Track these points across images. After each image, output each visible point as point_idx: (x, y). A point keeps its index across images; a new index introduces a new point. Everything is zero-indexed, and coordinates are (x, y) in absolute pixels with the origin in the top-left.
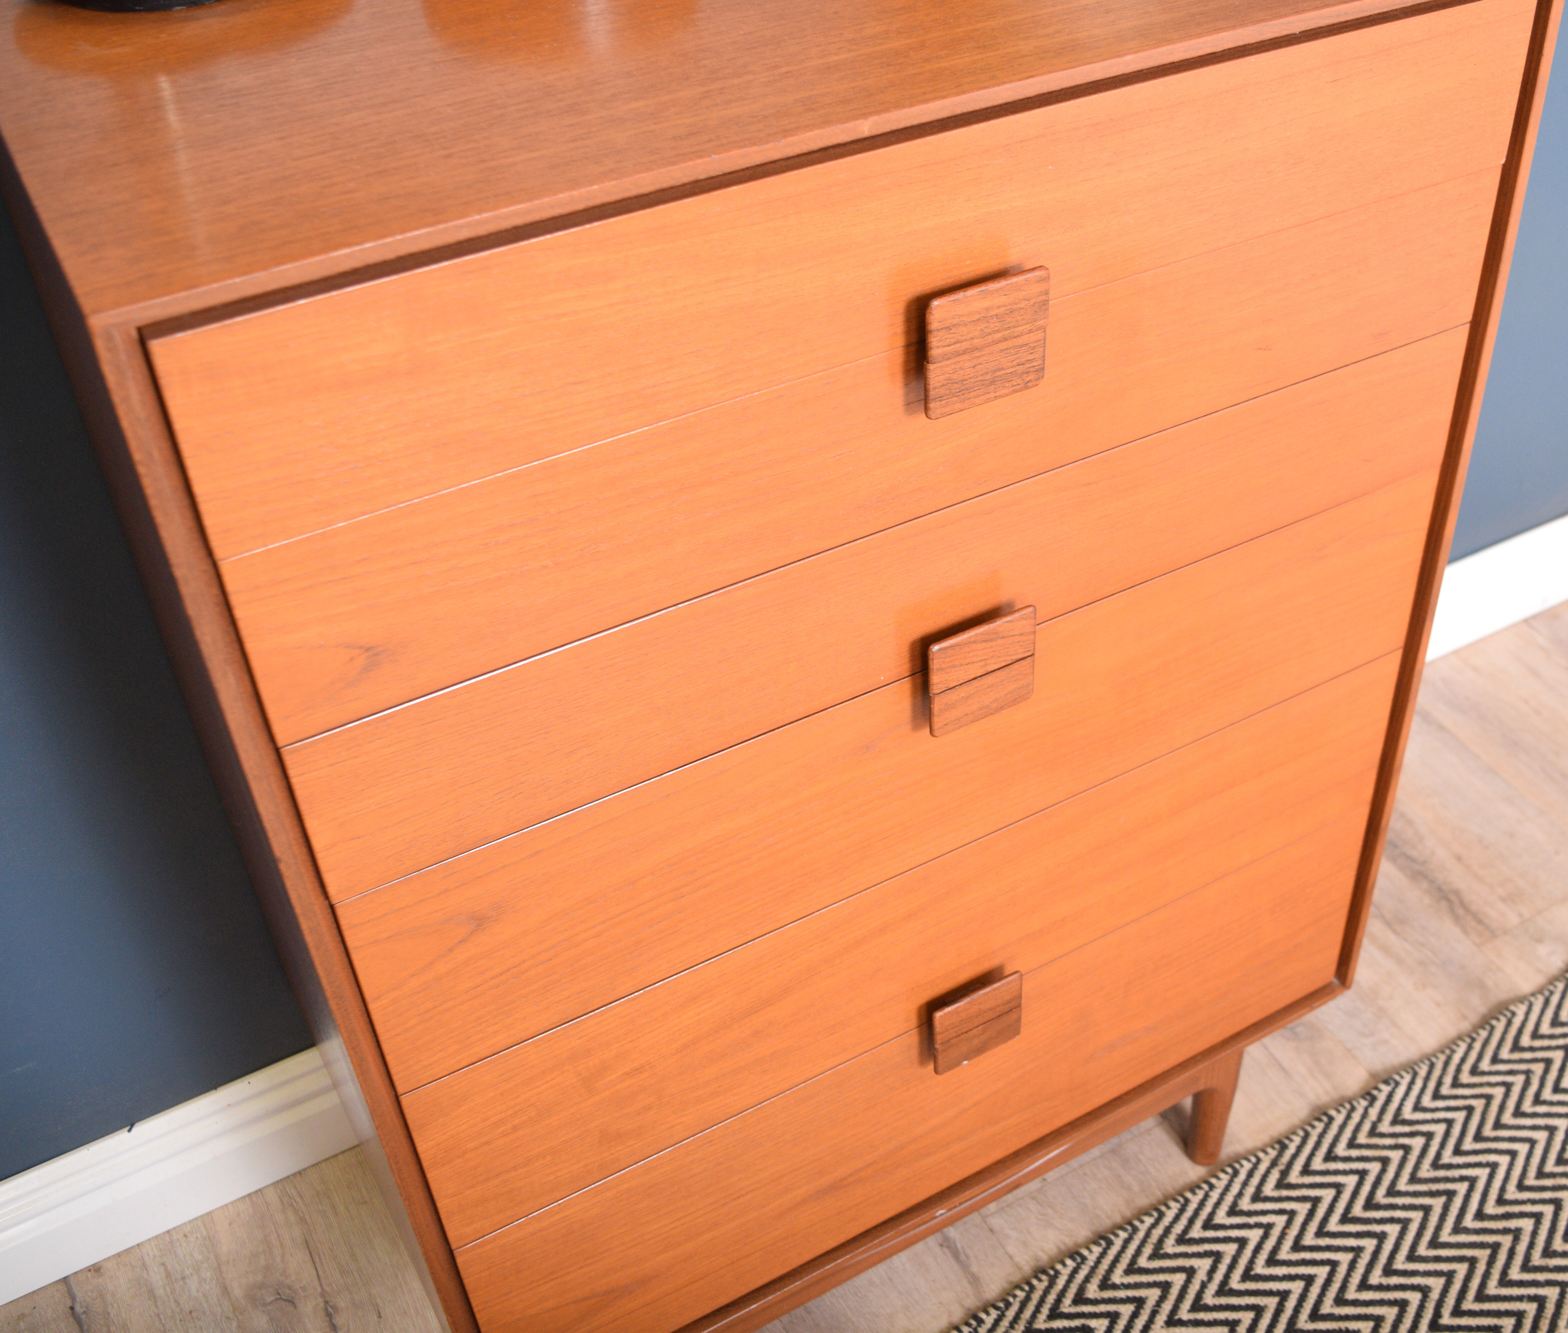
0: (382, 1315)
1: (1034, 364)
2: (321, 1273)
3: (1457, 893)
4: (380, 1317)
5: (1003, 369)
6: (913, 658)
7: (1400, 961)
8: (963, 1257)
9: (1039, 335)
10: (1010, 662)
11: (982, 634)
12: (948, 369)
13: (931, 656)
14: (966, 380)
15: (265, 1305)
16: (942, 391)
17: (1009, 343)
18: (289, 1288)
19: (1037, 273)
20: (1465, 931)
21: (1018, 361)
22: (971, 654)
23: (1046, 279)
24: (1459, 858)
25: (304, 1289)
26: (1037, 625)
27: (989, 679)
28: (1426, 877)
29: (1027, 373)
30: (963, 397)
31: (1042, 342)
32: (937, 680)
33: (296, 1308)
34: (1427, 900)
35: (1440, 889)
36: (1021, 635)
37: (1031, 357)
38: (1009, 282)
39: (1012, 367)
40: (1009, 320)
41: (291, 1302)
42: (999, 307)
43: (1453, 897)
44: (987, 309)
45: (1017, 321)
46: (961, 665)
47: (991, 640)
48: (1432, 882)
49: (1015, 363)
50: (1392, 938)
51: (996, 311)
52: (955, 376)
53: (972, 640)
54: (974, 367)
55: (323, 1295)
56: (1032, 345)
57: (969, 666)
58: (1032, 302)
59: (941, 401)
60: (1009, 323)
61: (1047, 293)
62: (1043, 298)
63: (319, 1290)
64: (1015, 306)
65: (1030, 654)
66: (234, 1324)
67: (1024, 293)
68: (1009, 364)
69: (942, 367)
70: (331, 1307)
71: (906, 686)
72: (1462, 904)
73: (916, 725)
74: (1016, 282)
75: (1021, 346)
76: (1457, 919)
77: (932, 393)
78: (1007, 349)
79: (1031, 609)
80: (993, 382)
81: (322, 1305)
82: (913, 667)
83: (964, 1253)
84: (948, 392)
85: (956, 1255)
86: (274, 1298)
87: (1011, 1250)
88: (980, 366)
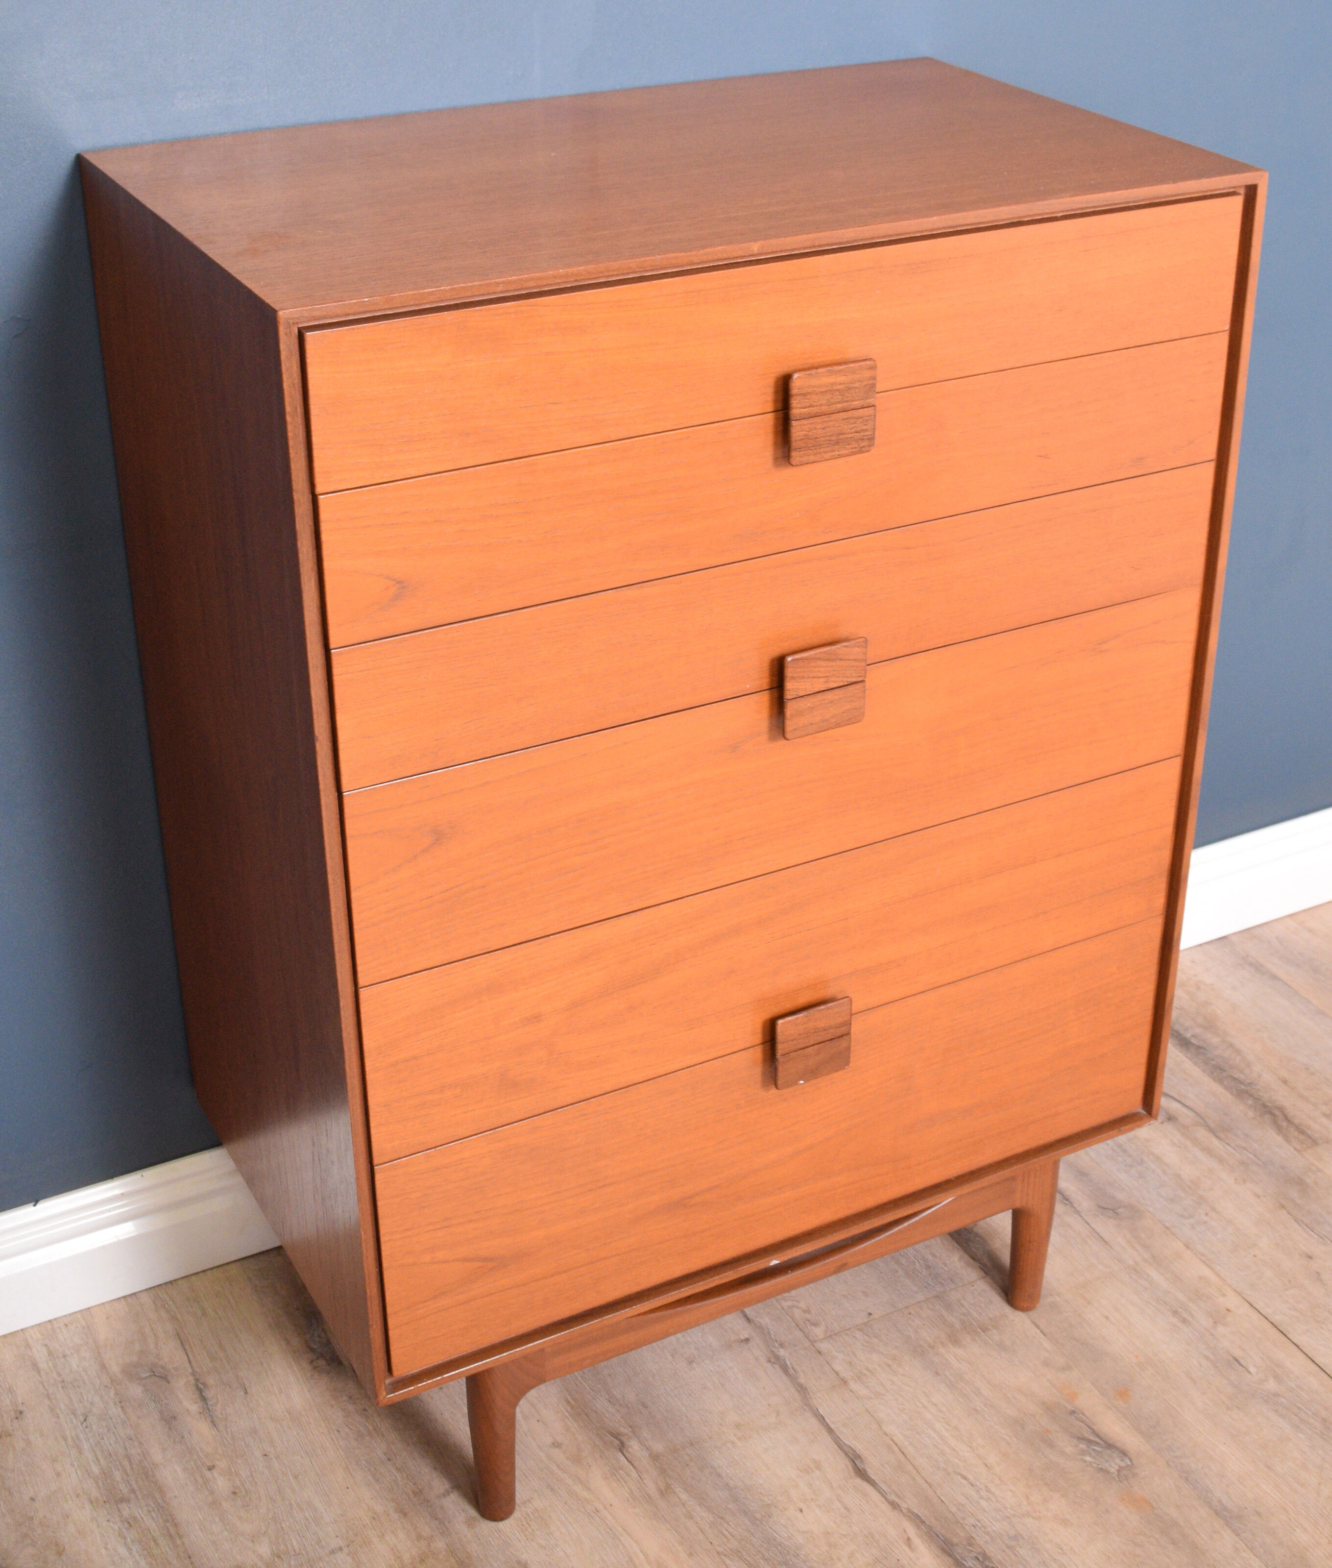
0: (249, 1391)
1: (867, 433)
2: (191, 1357)
3: (1281, 1109)
4: (246, 1393)
5: (844, 434)
6: (772, 675)
7: (1221, 1161)
8: (791, 1371)
9: (870, 411)
10: (846, 683)
11: (825, 653)
12: (806, 427)
13: (786, 665)
14: (818, 438)
15: (141, 1379)
16: (801, 444)
17: (849, 414)
18: (163, 1367)
19: (868, 363)
20: (1287, 1139)
21: (856, 429)
22: (817, 669)
23: (873, 368)
24: (1285, 1082)
25: (176, 1369)
26: (868, 665)
27: (830, 696)
28: (1251, 1096)
29: (862, 439)
30: (815, 451)
31: (873, 417)
32: (791, 687)
33: (168, 1382)
34: (1251, 1114)
35: (1264, 1106)
36: (855, 660)
37: (865, 428)
38: (848, 366)
39: (851, 433)
40: (848, 395)
41: (165, 1378)
42: (840, 384)
43: (1277, 1112)
44: (832, 384)
45: (853, 397)
46: (809, 677)
47: (832, 660)
48: (1257, 1099)
49: (853, 430)
50: (1216, 1142)
51: (839, 387)
52: (811, 434)
53: (818, 656)
54: (824, 429)
55: (193, 1374)
56: (866, 418)
57: (815, 679)
58: (864, 383)
59: (800, 451)
60: (848, 397)
61: (874, 378)
62: (871, 382)
63: (190, 1371)
64: (852, 385)
65: (861, 679)
66: (112, 1392)
67: (858, 376)
68: (849, 431)
69: (801, 425)
70: (202, 1384)
71: (764, 699)
72: (1286, 1118)
73: (772, 738)
74: (853, 367)
75: (858, 418)
76: (1279, 1129)
77: (794, 444)
78: (847, 419)
79: (863, 639)
80: (837, 443)
81: (193, 1382)
82: (772, 681)
83: (793, 1368)
84: (804, 445)
85: (785, 1369)
86: (148, 1374)
87: (837, 1367)
88: (828, 429)
